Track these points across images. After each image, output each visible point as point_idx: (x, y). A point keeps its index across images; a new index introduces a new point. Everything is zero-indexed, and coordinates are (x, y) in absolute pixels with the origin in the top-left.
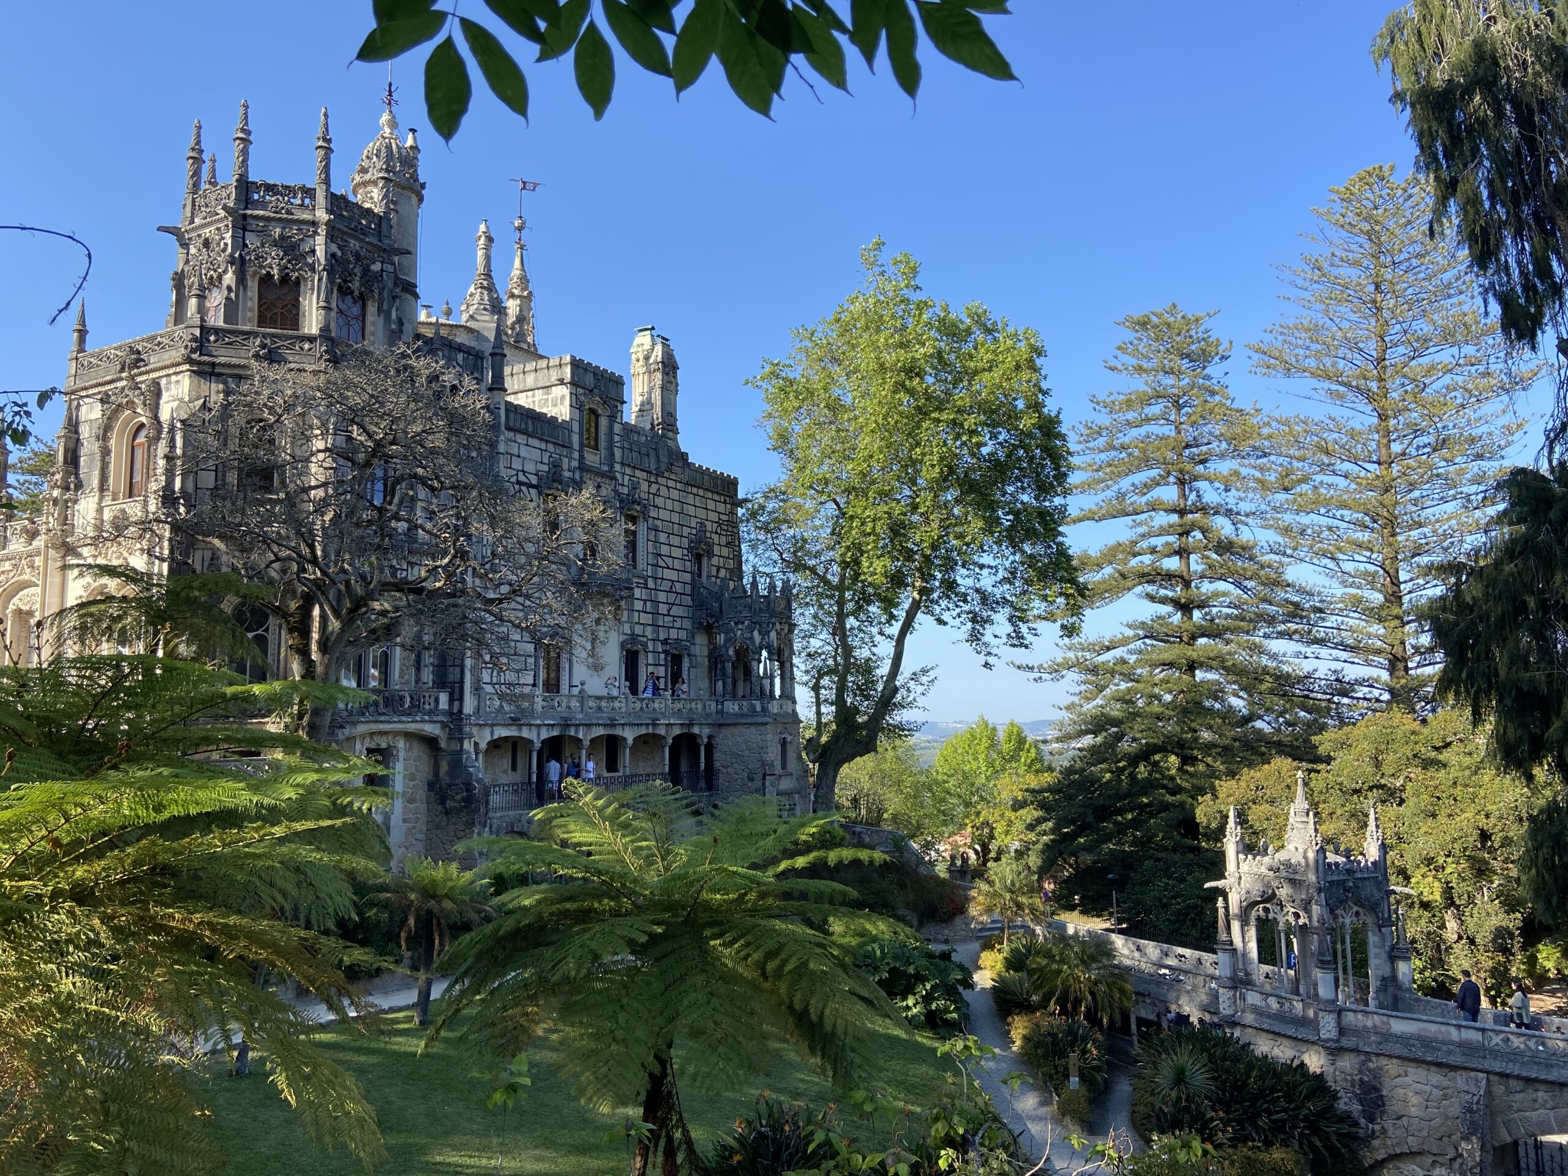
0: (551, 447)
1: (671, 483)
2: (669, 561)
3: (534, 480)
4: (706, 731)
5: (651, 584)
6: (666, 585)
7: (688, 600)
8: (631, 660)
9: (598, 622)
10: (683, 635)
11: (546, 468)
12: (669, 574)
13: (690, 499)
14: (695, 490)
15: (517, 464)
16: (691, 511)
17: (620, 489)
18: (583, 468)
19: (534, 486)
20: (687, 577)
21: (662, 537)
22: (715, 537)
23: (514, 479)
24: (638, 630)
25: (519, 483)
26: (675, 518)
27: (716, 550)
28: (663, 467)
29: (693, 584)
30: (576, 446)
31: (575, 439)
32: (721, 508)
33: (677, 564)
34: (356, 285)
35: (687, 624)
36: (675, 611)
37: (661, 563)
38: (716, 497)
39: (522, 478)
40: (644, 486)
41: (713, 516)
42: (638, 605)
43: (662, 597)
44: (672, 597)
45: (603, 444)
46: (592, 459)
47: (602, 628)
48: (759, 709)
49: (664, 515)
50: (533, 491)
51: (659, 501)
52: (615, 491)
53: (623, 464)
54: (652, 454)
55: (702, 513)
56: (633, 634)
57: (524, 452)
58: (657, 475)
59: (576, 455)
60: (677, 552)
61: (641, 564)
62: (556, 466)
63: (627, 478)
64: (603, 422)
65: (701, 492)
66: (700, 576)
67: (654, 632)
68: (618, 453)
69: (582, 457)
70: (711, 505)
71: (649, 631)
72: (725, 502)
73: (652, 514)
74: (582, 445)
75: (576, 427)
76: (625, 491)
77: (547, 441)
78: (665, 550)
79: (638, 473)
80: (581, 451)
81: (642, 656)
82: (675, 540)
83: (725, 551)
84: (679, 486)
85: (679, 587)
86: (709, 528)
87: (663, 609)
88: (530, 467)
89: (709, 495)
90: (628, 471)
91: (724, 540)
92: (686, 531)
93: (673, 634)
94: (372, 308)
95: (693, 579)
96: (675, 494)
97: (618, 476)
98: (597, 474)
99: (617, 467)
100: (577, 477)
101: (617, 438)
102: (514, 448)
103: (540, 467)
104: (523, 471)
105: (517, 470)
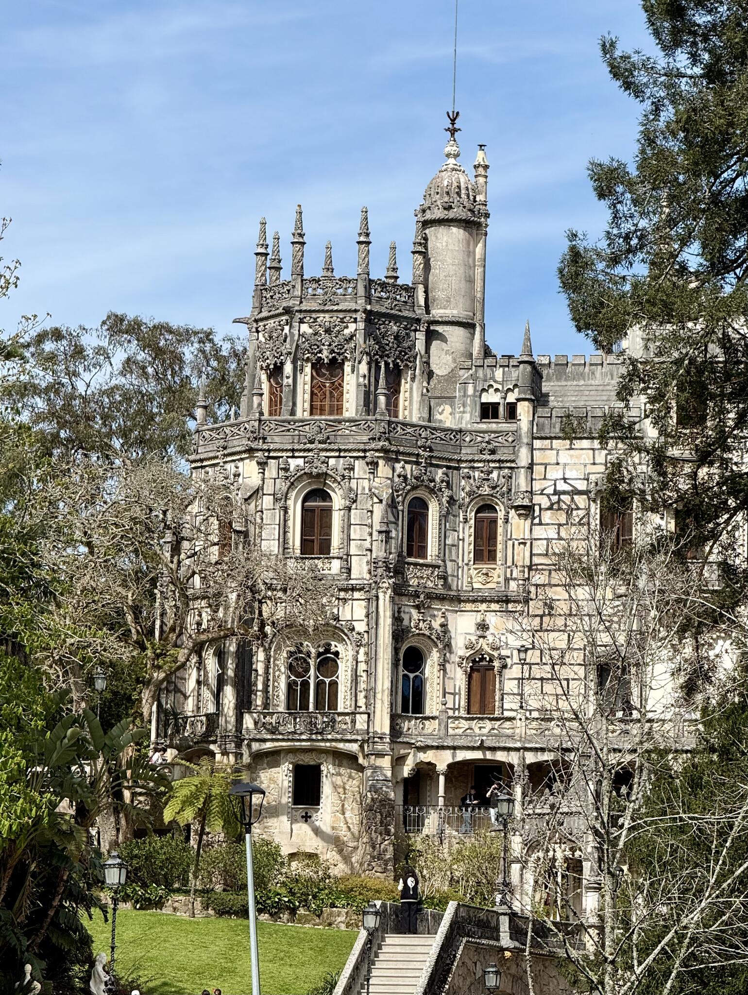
0: (609, 444)
3: (582, 486)
11: (601, 468)
15: (554, 473)
19: (581, 493)
23: (550, 491)
25: (556, 492)
30: (652, 433)
39: (562, 486)
50: (581, 500)
57: (565, 457)
77: (603, 438)
88: (575, 472)
102: (551, 457)
103: (591, 469)
104: (565, 479)
105: (555, 481)
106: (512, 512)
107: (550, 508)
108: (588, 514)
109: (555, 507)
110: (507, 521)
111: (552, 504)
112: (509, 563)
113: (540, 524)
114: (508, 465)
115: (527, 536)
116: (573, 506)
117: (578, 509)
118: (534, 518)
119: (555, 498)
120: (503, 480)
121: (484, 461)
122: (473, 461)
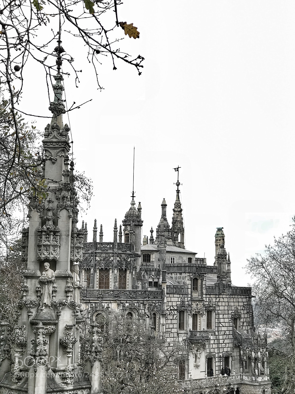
0: (181, 296)
1: (224, 296)
2: (224, 324)
3: (176, 308)
4: (236, 386)
5: (217, 333)
6: (222, 333)
7: (231, 337)
8: (209, 361)
9: (197, 351)
10: (229, 349)
11: (179, 303)
12: (223, 329)
13: (232, 300)
14: (234, 296)
15: (170, 304)
16: (232, 304)
17: (205, 303)
18: (192, 300)
19: (176, 310)
20: (231, 328)
21: (221, 316)
22: (242, 311)
23: (169, 309)
24: (212, 350)
25: (171, 310)
26: (226, 308)
27: (242, 316)
28: (221, 291)
29: (233, 330)
30: (190, 293)
31: (189, 290)
32: (244, 300)
33: (227, 325)
34: (124, 268)
35: (231, 345)
36: (226, 341)
37: (221, 325)
38: (243, 297)
39: (172, 308)
40: (214, 300)
41: (241, 304)
42: (212, 342)
43: (221, 337)
44: (225, 337)
45: (199, 289)
46: (196, 295)
47: (199, 353)
48: (254, 380)
49: (222, 308)
50: (176, 312)
51: (220, 304)
52: (204, 305)
53: (206, 294)
54: (217, 288)
55: (236, 304)
56: (210, 352)
57: (173, 299)
58: (219, 295)
59: (190, 296)
60: (226, 320)
61: (213, 327)
62: (183, 302)
63: (207, 299)
64: (199, 281)
65: (236, 296)
66: (236, 327)
67: (218, 350)
68: (204, 291)
69: (192, 296)
70: (240, 300)
71: (216, 351)
72: (246, 298)
73: (217, 309)
74: (192, 292)
75: (190, 286)
76: (207, 303)
77: (180, 294)
78: (222, 320)
79: (211, 296)
80: (191, 294)
81: (213, 359)
82: (226, 316)
83: (246, 316)
84: (227, 296)
85: (227, 333)
86: (239, 309)
87: (221, 341)
88: (174, 304)
89: (240, 296)
90: (208, 296)
91: (245, 312)
92: (230, 312)
93: (225, 350)
94: (128, 272)
95: (233, 329)
96: (226, 300)
97: (204, 299)
98: (197, 301)
99: (204, 296)
100: (190, 303)
101: (204, 286)
102: (169, 299)
103: (178, 303)
104: (172, 306)
105: (170, 306)
106: (161, 316)
107: (169, 315)
108: (177, 316)
109: (170, 314)
110: (160, 318)
111: (170, 313)
112: (160, 331)
113: (167, 319)
114: (160, 302)
115: (164, 323)
116: (174, 314)
117: (175, 315)
118: (166, 317)
119: (170, 312)
120: (159, 306)
121: (155, 301)
122: (153, 300)
